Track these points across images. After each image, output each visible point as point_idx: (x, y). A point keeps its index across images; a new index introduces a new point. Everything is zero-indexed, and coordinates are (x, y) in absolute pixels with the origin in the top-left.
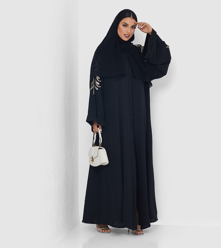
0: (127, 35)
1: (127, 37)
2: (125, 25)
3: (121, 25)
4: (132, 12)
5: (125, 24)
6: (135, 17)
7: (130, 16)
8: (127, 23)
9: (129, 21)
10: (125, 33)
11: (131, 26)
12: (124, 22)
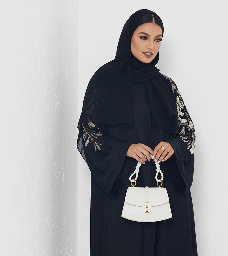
0: (148, 54)
1: (148, 57)
2: (145, 37)
3: (136, 37)
4: (152, 14)
5: (143, 35)
6: (159, 22)
7: (150, 21)
8: (147, 33)
9: (148, 28)
10: (145, 50)
11: (153, 38)
12: (141, 32)
